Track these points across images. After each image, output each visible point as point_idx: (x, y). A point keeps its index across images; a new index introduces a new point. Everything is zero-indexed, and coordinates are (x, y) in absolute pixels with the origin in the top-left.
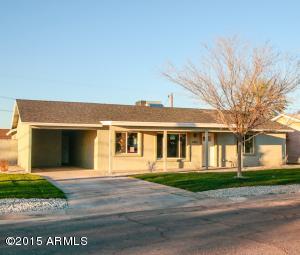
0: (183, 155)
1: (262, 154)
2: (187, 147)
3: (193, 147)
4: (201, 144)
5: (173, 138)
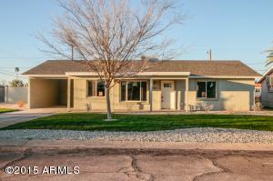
0: (144, 99)
1: (224, 100)
2: (148, 92)
3: (153, 92)
4: (160, 89)
5: (135, 85)
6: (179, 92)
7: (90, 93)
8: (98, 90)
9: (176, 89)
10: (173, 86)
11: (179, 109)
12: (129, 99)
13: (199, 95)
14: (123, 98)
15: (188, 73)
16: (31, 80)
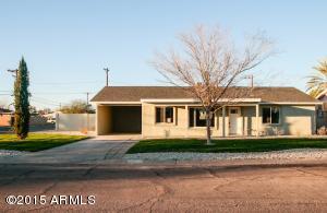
4: (228, 115)
6: (246, 118)
7: (158, 120)
8: (167, 117)
9: (242, 115)
10: (239, 112)
11: (246, 134)
12: (198, 125)
13: (264, 121)
14: (191, 125)
15: (259, 100)
16: (99, 107)
